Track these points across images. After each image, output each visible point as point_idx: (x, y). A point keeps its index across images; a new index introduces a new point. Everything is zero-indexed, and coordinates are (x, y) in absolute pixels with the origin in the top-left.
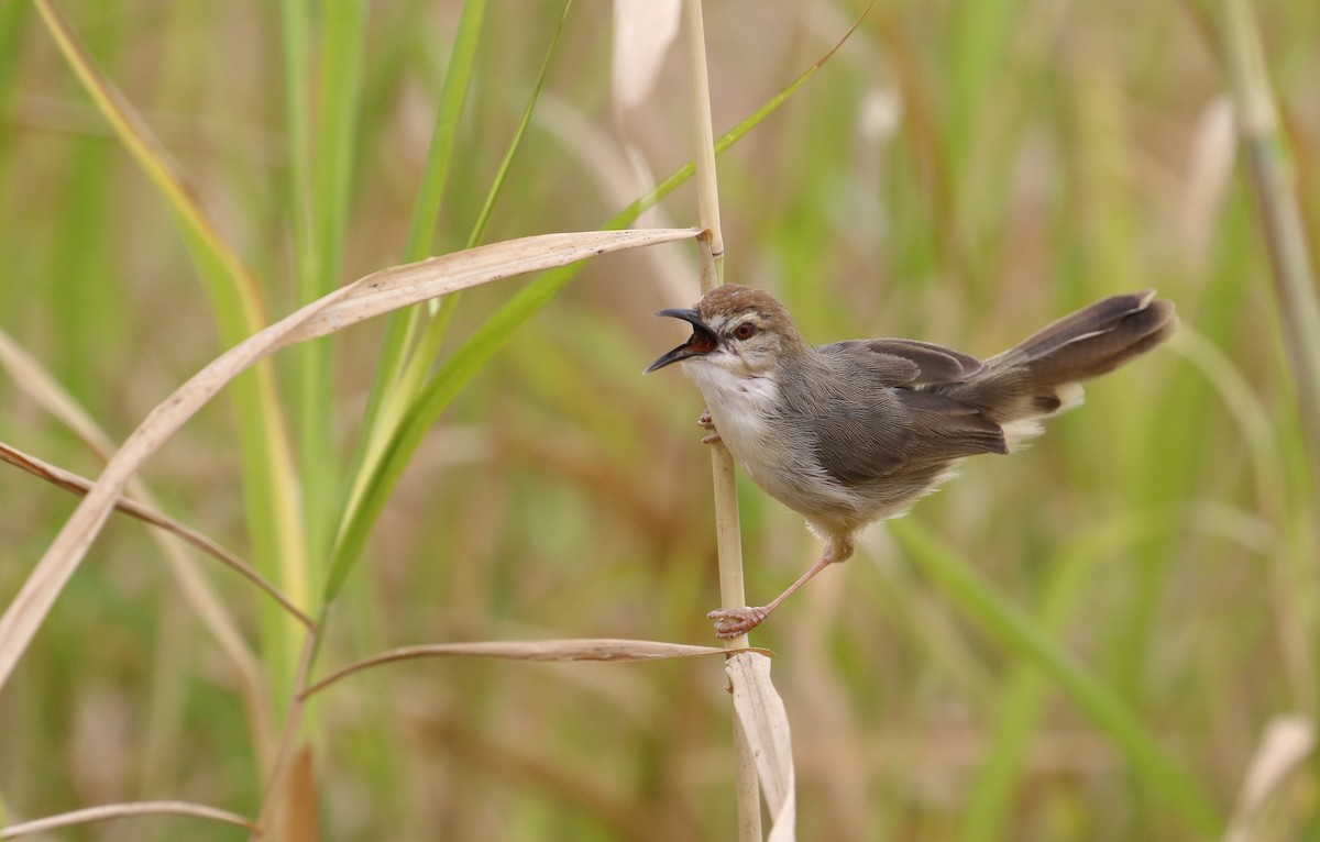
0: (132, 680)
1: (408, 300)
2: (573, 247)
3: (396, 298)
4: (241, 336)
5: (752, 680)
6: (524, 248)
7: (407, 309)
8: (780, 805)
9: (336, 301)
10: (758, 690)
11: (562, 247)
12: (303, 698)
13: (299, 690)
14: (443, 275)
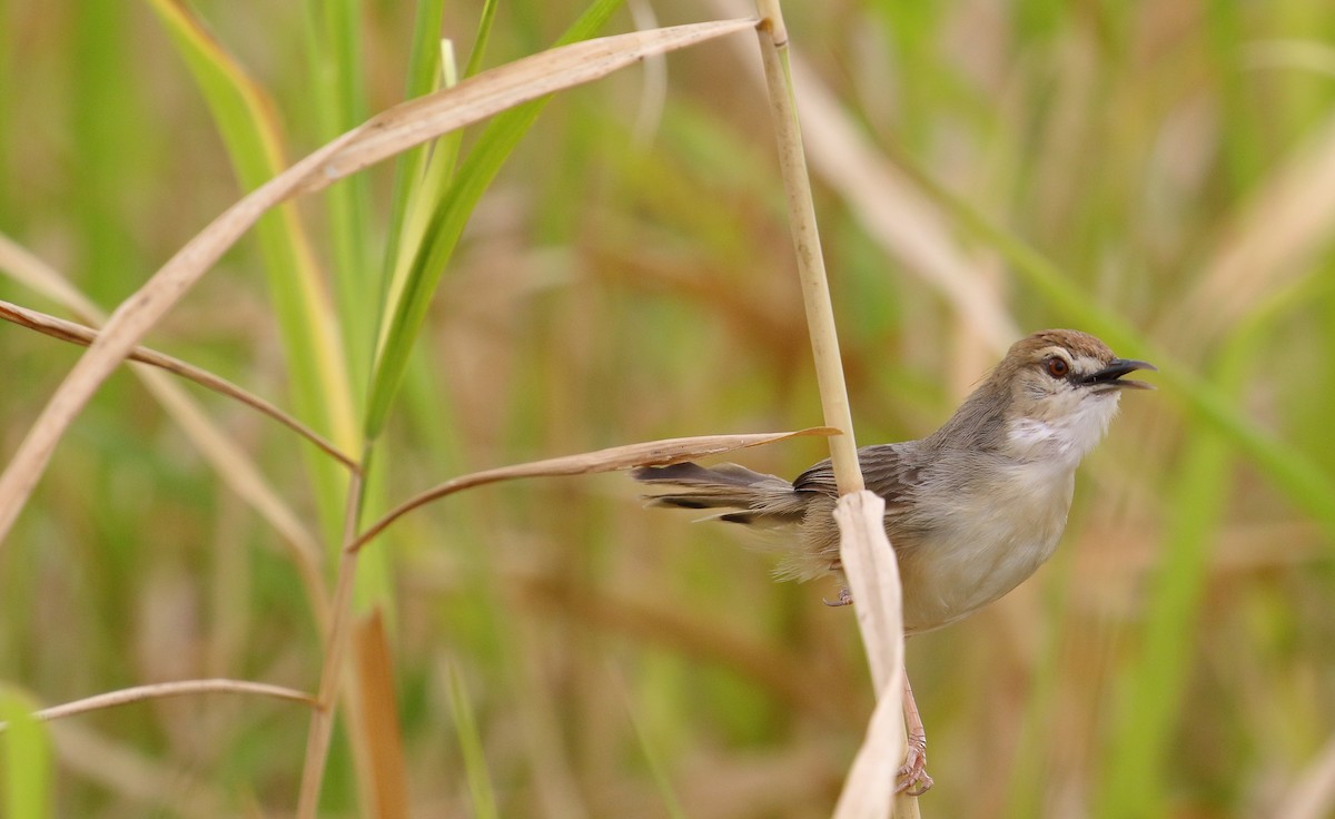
0: (197, 563)
1: (417, 138)
2: (610, 54)
3: (404, 137)
4: (262, 178)
5: (863, 528)
6: (553, 62)
7: (417, 148)
8: (887, 681)
9: (350, 143)
10: (868, 540)
11: (597, 56)
12: (354, 549)
13: (350, 541)
14: (459, 104)
